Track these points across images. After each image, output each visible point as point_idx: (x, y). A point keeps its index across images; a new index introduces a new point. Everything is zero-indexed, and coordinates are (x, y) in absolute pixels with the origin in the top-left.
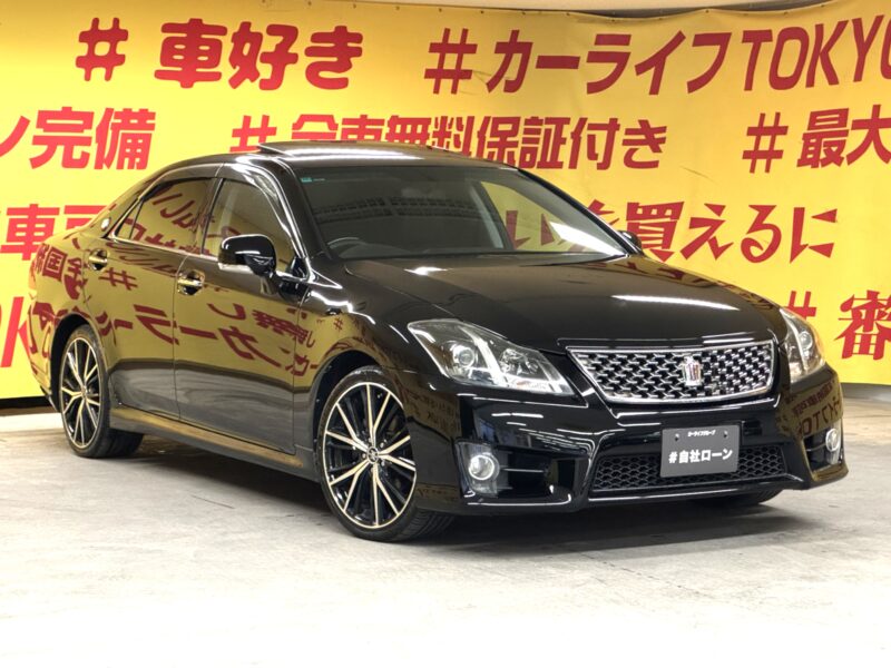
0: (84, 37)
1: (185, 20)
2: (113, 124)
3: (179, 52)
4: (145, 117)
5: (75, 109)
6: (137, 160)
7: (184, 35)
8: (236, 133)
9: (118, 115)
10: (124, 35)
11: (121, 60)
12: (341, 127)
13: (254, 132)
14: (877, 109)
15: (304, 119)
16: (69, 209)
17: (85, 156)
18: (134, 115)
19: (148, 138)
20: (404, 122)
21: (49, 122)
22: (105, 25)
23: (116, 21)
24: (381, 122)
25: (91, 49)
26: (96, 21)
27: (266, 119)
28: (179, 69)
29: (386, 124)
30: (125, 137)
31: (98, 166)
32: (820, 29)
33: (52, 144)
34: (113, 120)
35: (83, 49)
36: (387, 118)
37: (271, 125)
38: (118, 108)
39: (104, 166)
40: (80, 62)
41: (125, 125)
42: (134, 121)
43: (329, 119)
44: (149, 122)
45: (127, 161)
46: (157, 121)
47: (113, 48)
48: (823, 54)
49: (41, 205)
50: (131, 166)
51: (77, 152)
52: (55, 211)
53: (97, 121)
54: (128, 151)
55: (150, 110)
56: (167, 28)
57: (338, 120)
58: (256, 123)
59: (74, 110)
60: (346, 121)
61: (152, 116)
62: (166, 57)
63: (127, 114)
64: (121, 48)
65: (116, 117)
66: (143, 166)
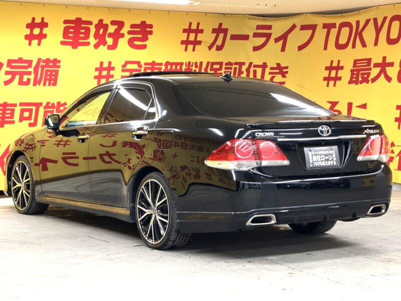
0: (28, 26)
1: (73, 18)
2: (41, 65)
3: (71, 33)
4: (56, 62)
5: (24, 58)
6: (52, 82)
7: (73, 25)
8: (97, 69)
9: (44, 61)
10: (46, 25)
11: (45, 36)
12: (143, 66)
13: (105, 69)
14: (384, 58)
15: (127, 63)
16: (21, 104)
17: (29, 80)
18: (51, 61)
19: (57, 72)
20: (172, 64)
21: (13, 64)
22: (38, 21)
23: (43, 19)
24: (161, 64)
25: (32, 31)
26: (34, 19)
27: (110, 63)
28: (71, 40)
29: (164, 65)
30: (47, 71)
31: (35, 84)
32: (358, 23)
33: (14, 75)
34: (41, 64)
35: (28, 32)
36: (164, 62)
37: (112, 66)
38: (44, 58)
39: (37, 84)
40: (27, 37)
41: (47, 66)
42: (51, 64)
43: (138, 63)
44: (58, 64)
45: (47, 82)
46: (61, 64)
47: (41, 31)
48: (359, 34)
49: (9, 103)
50: (49, 85)
51: (25, 78)
52: (15, 105)
53: (34, 64)
54: (48, 77)
55: (58, 59)
56: (66, 22)
57: (142, 63)
58: (106, 65)
60: (146, 64)
61: (59, 62)
62: (65, 35)
63: (48, 61)
64: (45, 31)
65: (43, 62)
66: (55, 84)
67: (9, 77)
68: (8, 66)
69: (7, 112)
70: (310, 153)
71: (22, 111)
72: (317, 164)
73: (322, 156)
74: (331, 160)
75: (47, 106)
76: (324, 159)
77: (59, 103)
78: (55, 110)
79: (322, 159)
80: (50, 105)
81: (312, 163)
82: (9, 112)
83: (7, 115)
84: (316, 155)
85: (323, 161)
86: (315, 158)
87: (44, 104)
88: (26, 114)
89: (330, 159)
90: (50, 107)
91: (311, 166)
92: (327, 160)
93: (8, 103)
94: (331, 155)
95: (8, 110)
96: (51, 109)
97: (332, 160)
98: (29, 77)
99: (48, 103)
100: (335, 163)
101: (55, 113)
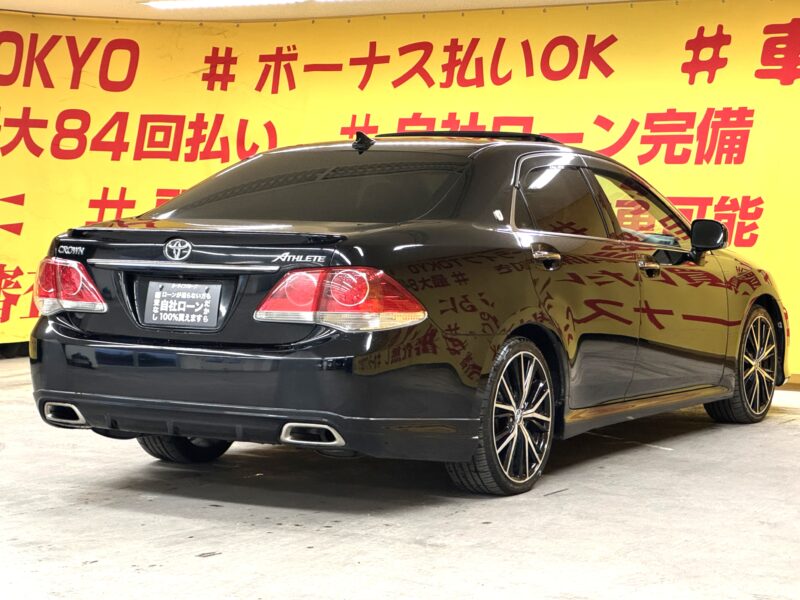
0: (690, 45)
1: (787, 20)
2: (714, 122)
3: (780, 51)
4: (744, 115)
6: (735, 155)
7: (785, 35)
9: (718, 114)
10: (727, 40)
11: (723, 63)
14: (27, 111)
17: (686, 153)
18: (734, 113)
19: (746, 135)
21: (656, 123)
22: (710, 32)
23: (720, 28)
25: (696, 55)
26: (701, 30)
28: (779, 67)
30: (724, 134)
31: (698, 161)
32: (34, 38)
33: (656, 142)
34: (713, 119)
35: (689, 56)
38: (719, 108)
39: (704, 162)
40: (686, 68)
41: (726, 123)
42: (734, 119)
44: (748, 119)
45: (724, 156)
46: (755, 118)
47: (716, 53)
48: (38, 60)
50: (728, 161)
51: (679, 150)
53: (698, 120)
54: (726, 146)
55: (750, 108)
56: (768, 29)
59: (678, 111)
61: (751, 113)
62: (767, 57)
63: (727, 112)
64: (724, 52)
66: (740, 160)
67: (648, 148)
68: (647, 127)
70: (158, 295)
72: (166, 318)
73: (180, 303)
74: (197, 313)
75: (721, 206)
76: (184, 309)
77: (746, 199)
78: (738, 213)
79: (179, 309)
80: (728, 203)
81: (158, 315)
84: (169, 299)
85: (181, 312)
86: (165, 306)
87: (716, 202)
89: (196, 310)
90: (728, 208)
91: (155, 319)
92: (190, 312)
94: (202, 301)
96: (730, 212)
97: (201, 312)
98: (687, 146)
99: (724, 199)
100: (206, 320)
101: (738, 220)
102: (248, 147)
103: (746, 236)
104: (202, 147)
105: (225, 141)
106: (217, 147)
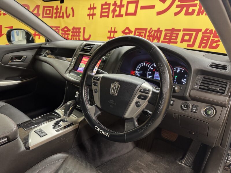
67: (179, 9)
68: (179, 1)
69: (174, 35)
71: (184, 35)
75: (205, 32)
78: (212, 35)
80: (208, 31)
82: (175, 35)
83: (173, 38)
87: (203, 31)
88: (187, 38)
90: (208, 33)
93: (175, 29)
95: (175, 34)
96: (209, 35)
98: (194, 8)
99: (207, 29)
101: (211, 38)
102: (68, 15)
103: (214, 45)
104: (58, 15)
105: (63, 13)
106: (61, 15)
